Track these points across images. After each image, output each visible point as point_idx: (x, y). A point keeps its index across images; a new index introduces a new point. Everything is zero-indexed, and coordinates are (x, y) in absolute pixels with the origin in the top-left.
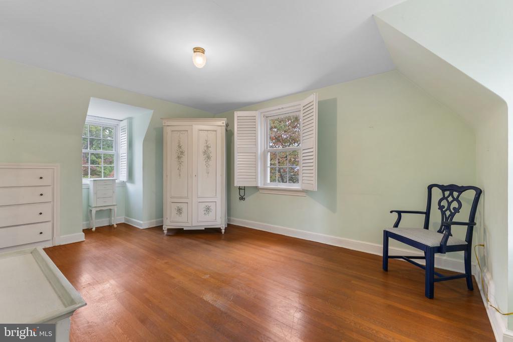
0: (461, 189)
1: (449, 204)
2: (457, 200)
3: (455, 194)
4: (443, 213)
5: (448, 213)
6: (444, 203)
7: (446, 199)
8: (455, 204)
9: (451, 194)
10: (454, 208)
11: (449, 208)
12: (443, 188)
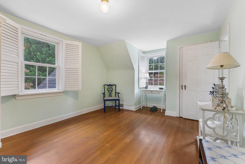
0: (112, 85)
1: (110, 89)
2: (111, 88)
3: (111, 87)
4: (109, 92)
5: (110, 92)
6: (109, 89)
7: (109, 88)
8: (111, 89)
9: (110, 87)
10: (111, 90)
11: (110, 90)
12: (108, 85)
